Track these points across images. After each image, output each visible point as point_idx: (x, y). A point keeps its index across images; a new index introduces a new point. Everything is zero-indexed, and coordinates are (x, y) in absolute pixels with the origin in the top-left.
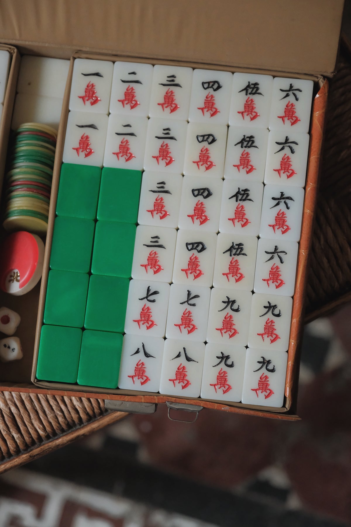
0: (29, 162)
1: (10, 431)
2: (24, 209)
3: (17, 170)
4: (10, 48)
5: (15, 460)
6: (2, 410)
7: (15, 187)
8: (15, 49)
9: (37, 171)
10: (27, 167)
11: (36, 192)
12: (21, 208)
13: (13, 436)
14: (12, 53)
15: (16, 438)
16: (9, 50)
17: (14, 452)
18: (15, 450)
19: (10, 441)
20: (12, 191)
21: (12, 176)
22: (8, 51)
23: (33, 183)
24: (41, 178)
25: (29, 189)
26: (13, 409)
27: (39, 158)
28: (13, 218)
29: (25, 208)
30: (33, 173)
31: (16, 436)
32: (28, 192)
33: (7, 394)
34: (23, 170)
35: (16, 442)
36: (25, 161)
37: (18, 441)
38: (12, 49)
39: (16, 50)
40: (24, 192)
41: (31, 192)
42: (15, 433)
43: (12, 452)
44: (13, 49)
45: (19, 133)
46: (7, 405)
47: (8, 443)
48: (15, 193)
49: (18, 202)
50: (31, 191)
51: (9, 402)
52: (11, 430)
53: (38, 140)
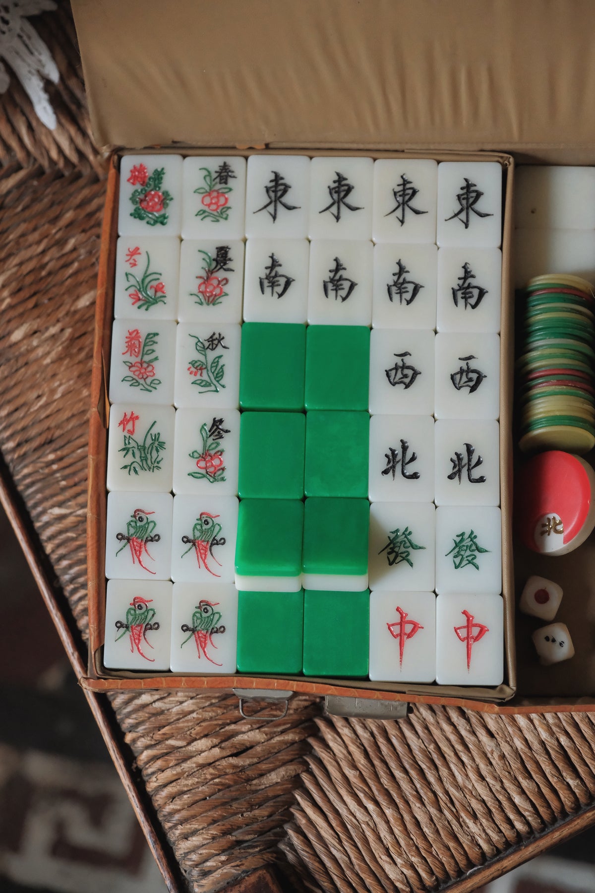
0: (555, 338)
1: (562, 776)
2: (557, 416)
3: (534, 354)
4: (502, 157)
5: (576, 823)
6: (546, 742)
7: (535, 380)
8: (510, 158)
9: (567, 351)
10: (551, 346)
11: (572, 386)
12: (552, 414)
13: (568, 783)
14: (506, 164)
15: (573, 787)
16: (501, 160)
17: (572, 809)
18: (573, 805)
19: (566, 792)
20: (530, 388)
21: (527, 363)
22: (498, 162)
23: (568, 372)
24: (576, 362)
25: (560, 383)
26: (563, 740)
27: (569, 331)
28: (538, 431)
29: (558, 413)
30: (563, 356)
31: (572, 783)
32: (560, 387)
33: (549, 717)
34: (547, 351)
35: (573, 793)
36: (547, 338)
37: (576, 791)
38: (505, 159)
39: (512, 160)
40: (554, 387)
41: (565, 387)
42: (571, 779)
43: (568, 809)
44: (507, 157)
45: (530, 294)
46: (552, 733)
47: (561, 795)
48: (535, 391)
49: (542, 405)
50: (565, 385)
51: (554, 729)
52: (564, 774)
53: (565, 301)
